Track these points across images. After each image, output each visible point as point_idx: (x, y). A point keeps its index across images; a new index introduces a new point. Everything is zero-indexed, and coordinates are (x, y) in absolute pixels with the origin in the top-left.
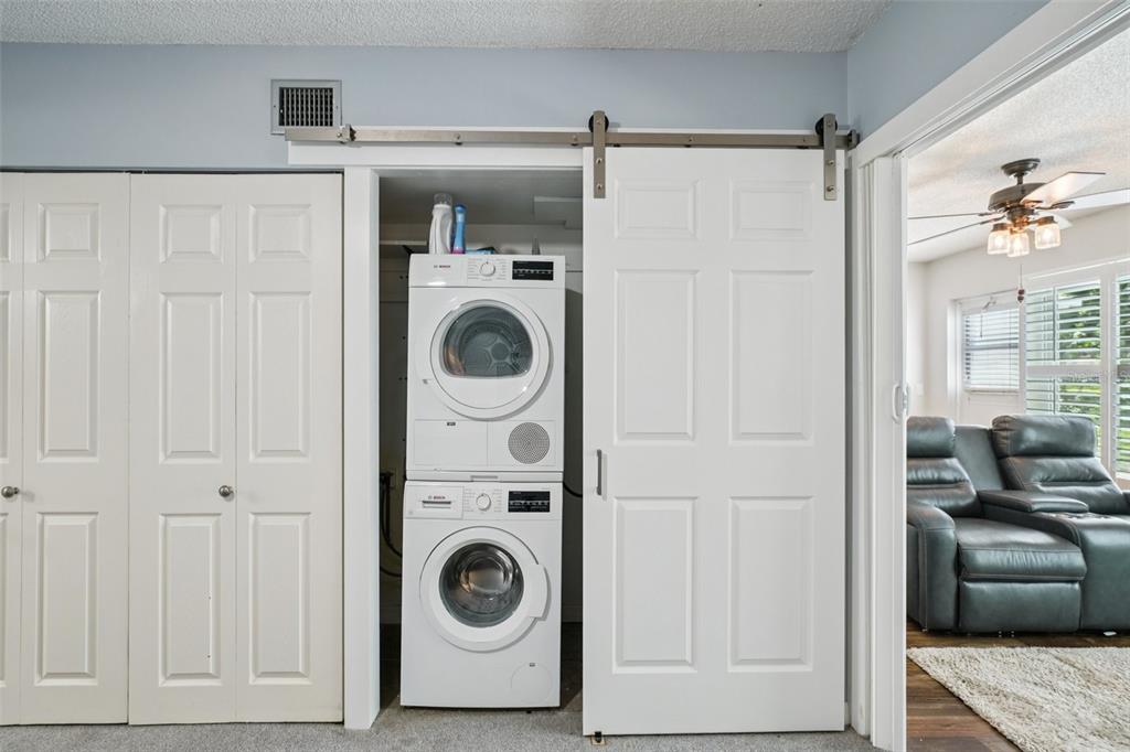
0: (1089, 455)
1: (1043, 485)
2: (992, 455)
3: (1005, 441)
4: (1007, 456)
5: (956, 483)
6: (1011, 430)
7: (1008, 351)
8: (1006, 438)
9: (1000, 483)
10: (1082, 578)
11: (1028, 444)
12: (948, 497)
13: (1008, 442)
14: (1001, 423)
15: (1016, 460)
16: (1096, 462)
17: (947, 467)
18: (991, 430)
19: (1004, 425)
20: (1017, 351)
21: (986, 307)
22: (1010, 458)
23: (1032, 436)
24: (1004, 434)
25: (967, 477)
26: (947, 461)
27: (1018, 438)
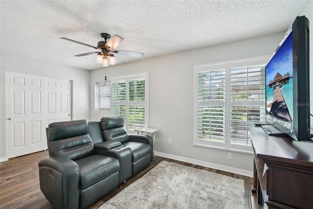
0: (123, 126)
1: (112, 138)
2: (100, 130)
3: (103, 125)
4: (104, 130)
5: (88, 143)
6: (105, 122)
7: (108, 98)
8: (104, 124)
9: (102, 139)
10: (119, 170)
11: (109, 126)
12: (84, 150)
13: (104, 126)
14: (103, 119)
15: (106, 131)
16: (124, 128)
17: (84, 138)
18: (100, 122)
19: (103, 120)
20: (110, 98)
21: (104, 85)
22: (105, 131)
23: (111, 123)
24: (103, 123)
25: (91, 140)
26: (85, 136)
27: (107, 124)
